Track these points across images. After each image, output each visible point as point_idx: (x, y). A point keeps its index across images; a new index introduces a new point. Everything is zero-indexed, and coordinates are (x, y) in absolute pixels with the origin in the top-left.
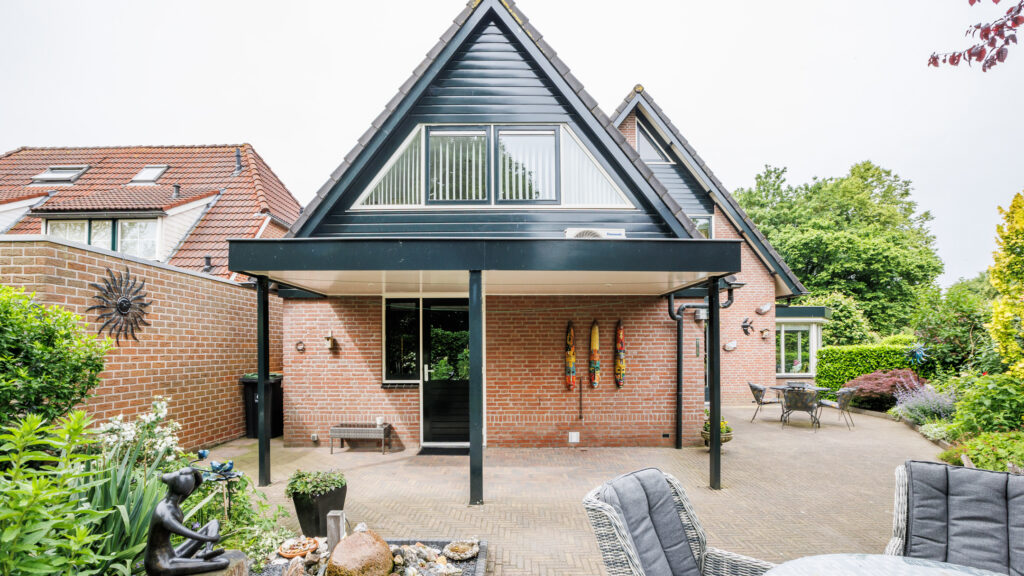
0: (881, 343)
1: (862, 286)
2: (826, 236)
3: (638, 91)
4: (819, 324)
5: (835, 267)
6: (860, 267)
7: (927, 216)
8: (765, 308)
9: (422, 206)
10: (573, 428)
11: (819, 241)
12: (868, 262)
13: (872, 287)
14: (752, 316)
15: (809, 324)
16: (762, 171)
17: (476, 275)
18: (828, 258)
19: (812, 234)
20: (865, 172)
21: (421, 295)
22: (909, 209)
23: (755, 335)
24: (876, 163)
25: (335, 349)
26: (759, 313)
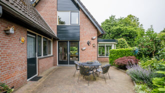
0: (130, 48)
1: (128, 38)
4: (115, 44)
5: (123, 34)
6: (128, 34)
7: (142, 25)
8: (94, 38)
11: (120, 29)
12: (130, 33)
13: (130, 38)
14: (90, 40)
15: (112, 44)
16: (111, 16)
18: (122, 32)
19: (118, 27)
20: (130, 16)
22: (138, 23)
23: (91, 45)
24: (132, 15)
26: (92, 39)
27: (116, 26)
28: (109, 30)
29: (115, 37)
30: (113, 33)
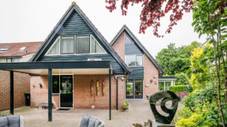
2: (183, 59)
3: (125, 26)
4: (174, 81)
8: (156, 77)
9: (60, 54)
10: (93, 105)
11: (181, 60)
14: (152, 79)
15: (171, 80)
17: (50, 70)
18: (184, 64)
19: (179, 59)
20: (195, 44)
21: (60, 74)
23: (153, 83)
25: (41, 86)
27: (176, 57)
28: (167, 61)
29: (174, 70)
30: (172, 66)
